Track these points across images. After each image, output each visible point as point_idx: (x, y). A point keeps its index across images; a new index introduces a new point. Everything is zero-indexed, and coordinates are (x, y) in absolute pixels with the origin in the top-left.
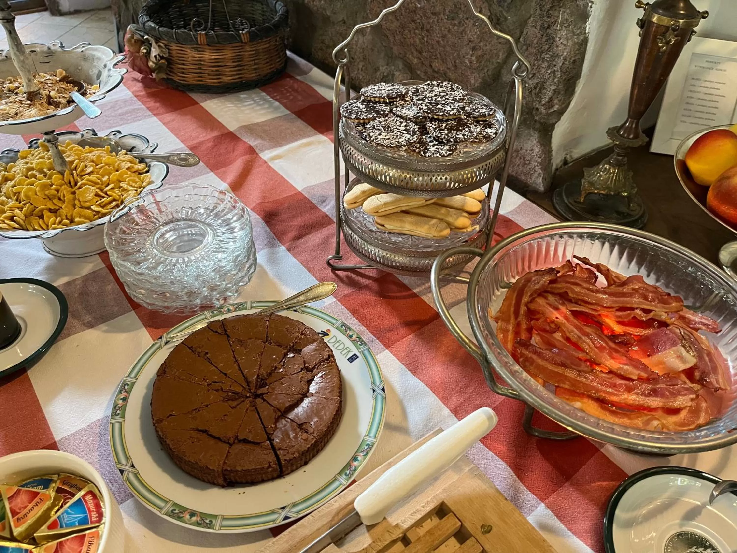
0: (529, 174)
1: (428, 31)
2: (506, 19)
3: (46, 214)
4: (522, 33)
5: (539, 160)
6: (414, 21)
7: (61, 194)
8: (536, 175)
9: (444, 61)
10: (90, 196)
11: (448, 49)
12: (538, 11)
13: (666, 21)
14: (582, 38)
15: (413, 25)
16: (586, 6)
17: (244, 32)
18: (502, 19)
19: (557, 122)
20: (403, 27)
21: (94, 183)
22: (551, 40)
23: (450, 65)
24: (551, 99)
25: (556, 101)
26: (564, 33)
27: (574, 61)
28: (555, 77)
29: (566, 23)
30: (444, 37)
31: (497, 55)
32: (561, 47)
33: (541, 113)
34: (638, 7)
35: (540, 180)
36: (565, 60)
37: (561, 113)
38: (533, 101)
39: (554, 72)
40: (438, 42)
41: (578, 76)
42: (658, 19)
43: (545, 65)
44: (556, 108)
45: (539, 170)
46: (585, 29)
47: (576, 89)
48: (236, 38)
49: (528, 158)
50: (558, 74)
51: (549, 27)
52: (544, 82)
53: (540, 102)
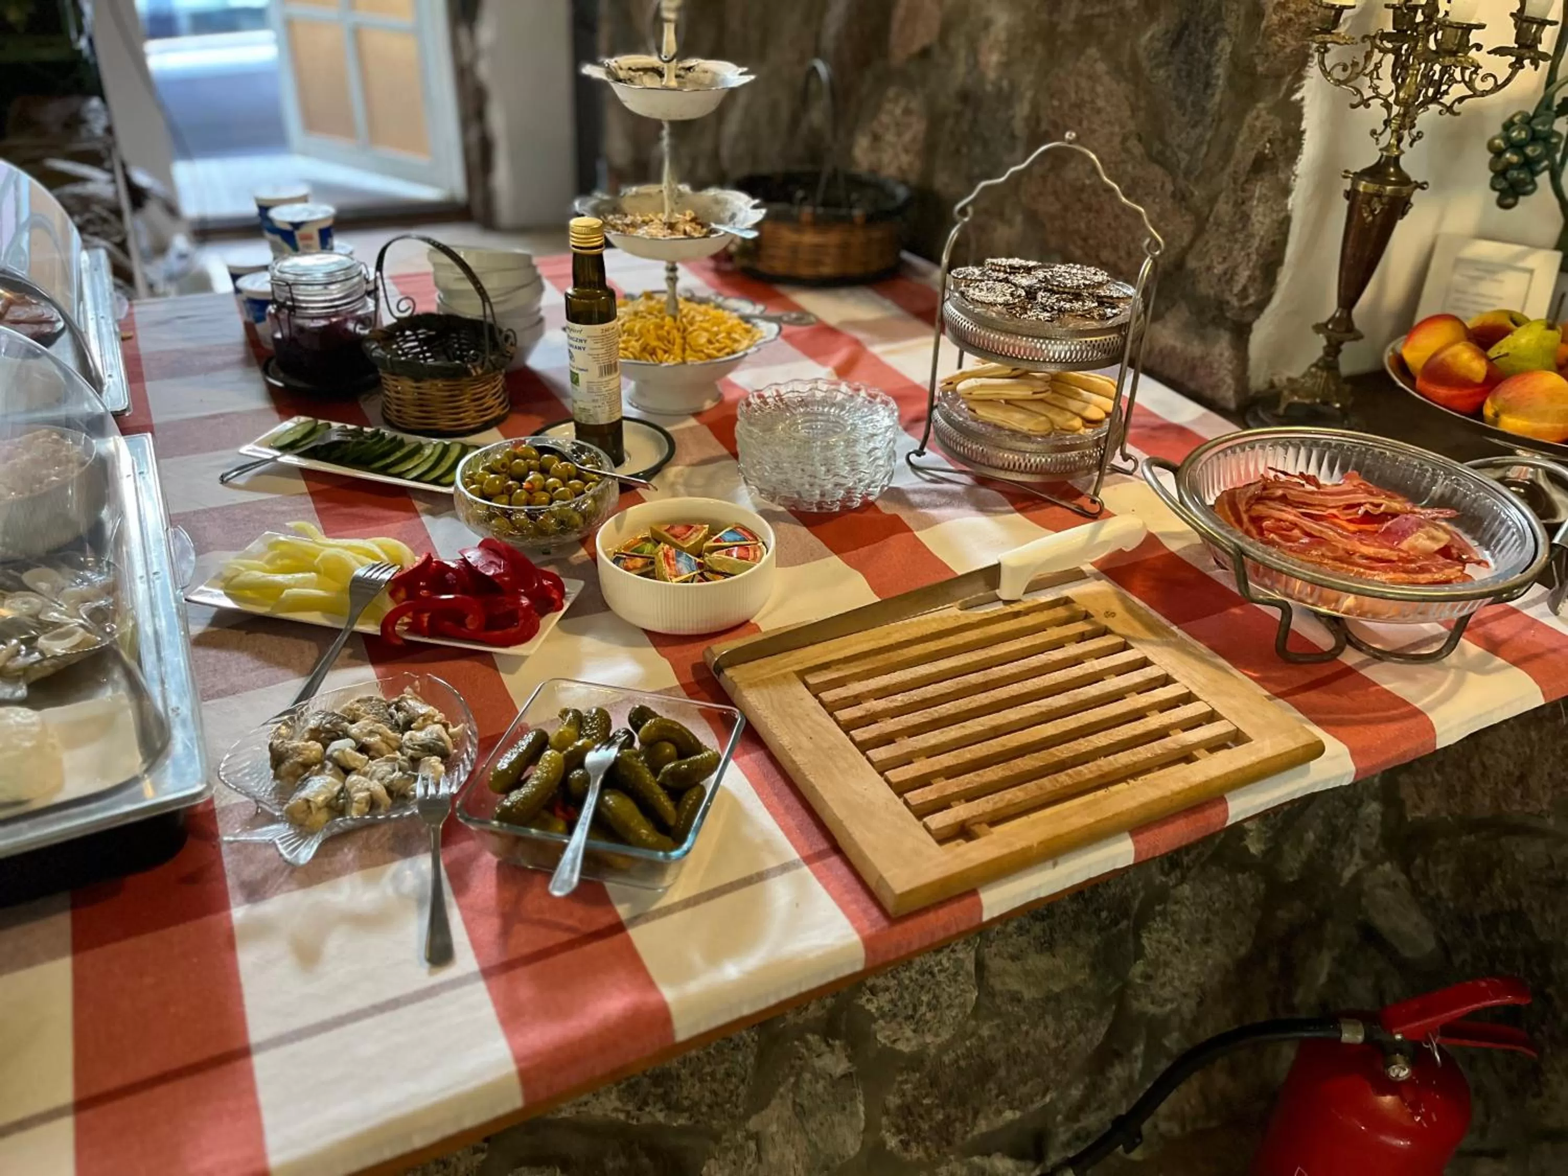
0: (1216, 387)
1: (1097, 212)
2: (1192, 194)
3: (660, 352)
4: (1211, 211)
5: (1230, 367)
6: (1080, 200)
7: (671, 337)
8: (1225, 387)
9: (1115, 248)
10: (703, 340)
11: (1121, 232)
12: (1232, 185)
13: (1372, 188)
14: (1282, 215)
15: (1079, 206)
16: (1289, 179)
17: (858, 213)
18: (1188, 195)
19: (1254, 320)
20: (1066, 208)
21: (706, 330)
22: (1245, 218)
23: (1123, 253)
24: (1245, 289)
25: (1251, 291)
26: (1260, 209)
27: (1274, 243)
28: (1249, 260)
29: (1263, 199)
30: (1116, 217)
31: (1181, 237)
32: (1257, 226)
33: (1233, 308)
34: (1345, 177)
35: (1231, 393)
36: (1262, 239)
37: (1260, 307)
38: (1223, 291)
39: (1248, 255)
40: (1109, 225)
41: (1279, 262)
42: (1365, 187)
43: (1238, 246)
44: (1252, 299)
45: (1229, 380)
46: (1286, 205)
47: (1279, 279)
48: (848, 220)
49: (1216, 365)
50: (1254, 257)
51: (1243, 203)
52: (1236, 267)
53: (1231, 291)
